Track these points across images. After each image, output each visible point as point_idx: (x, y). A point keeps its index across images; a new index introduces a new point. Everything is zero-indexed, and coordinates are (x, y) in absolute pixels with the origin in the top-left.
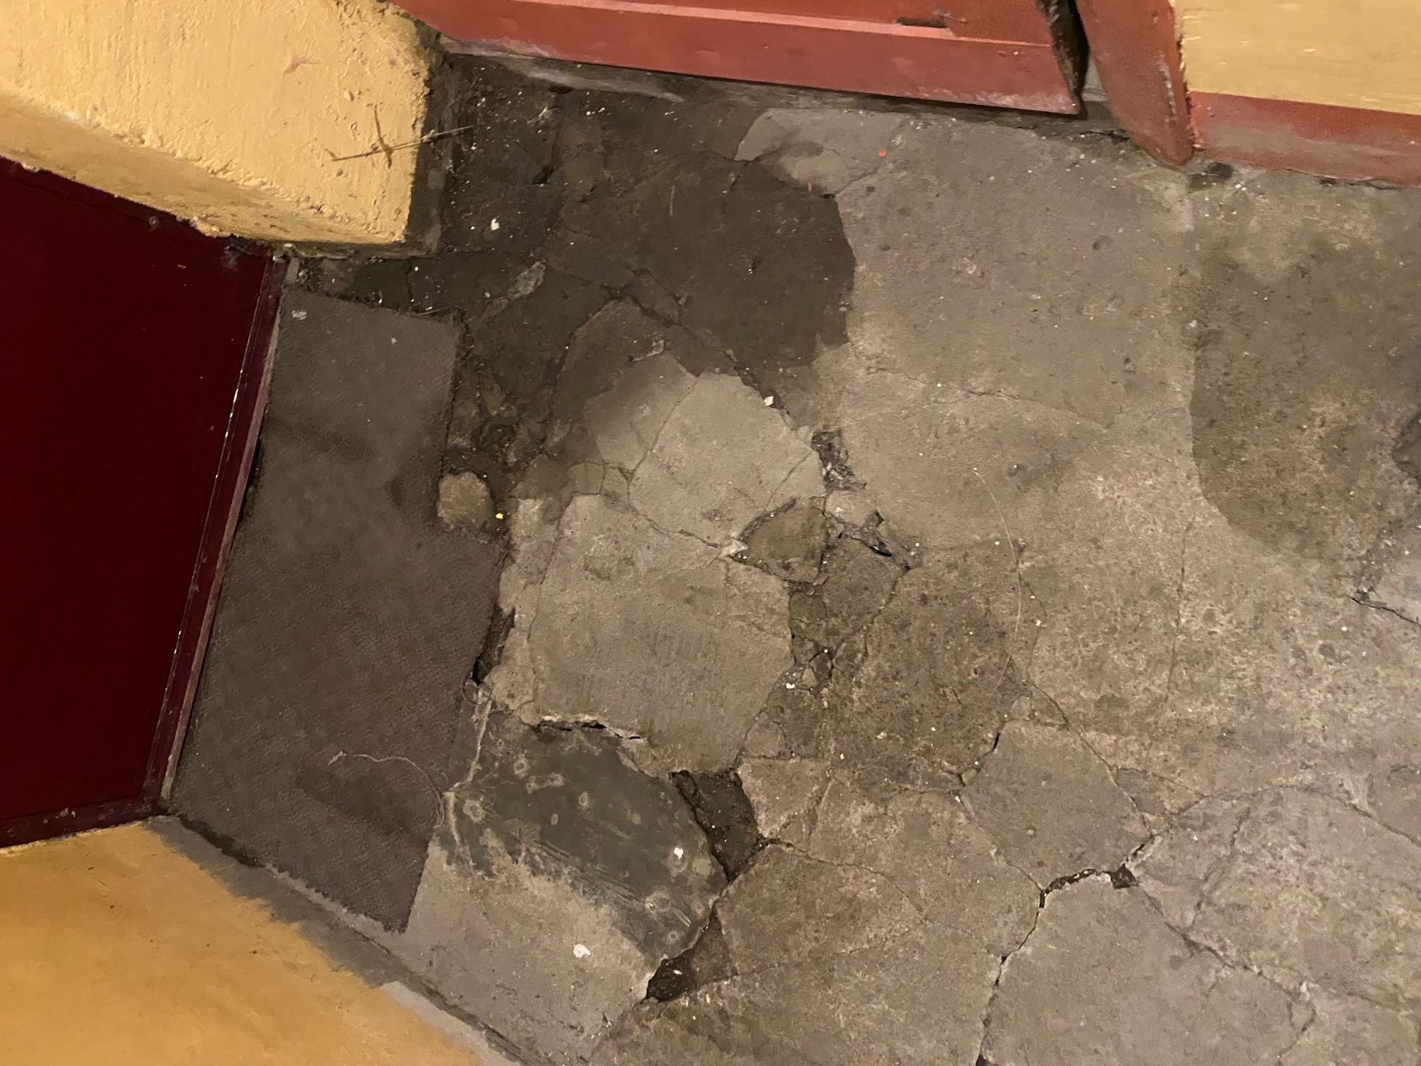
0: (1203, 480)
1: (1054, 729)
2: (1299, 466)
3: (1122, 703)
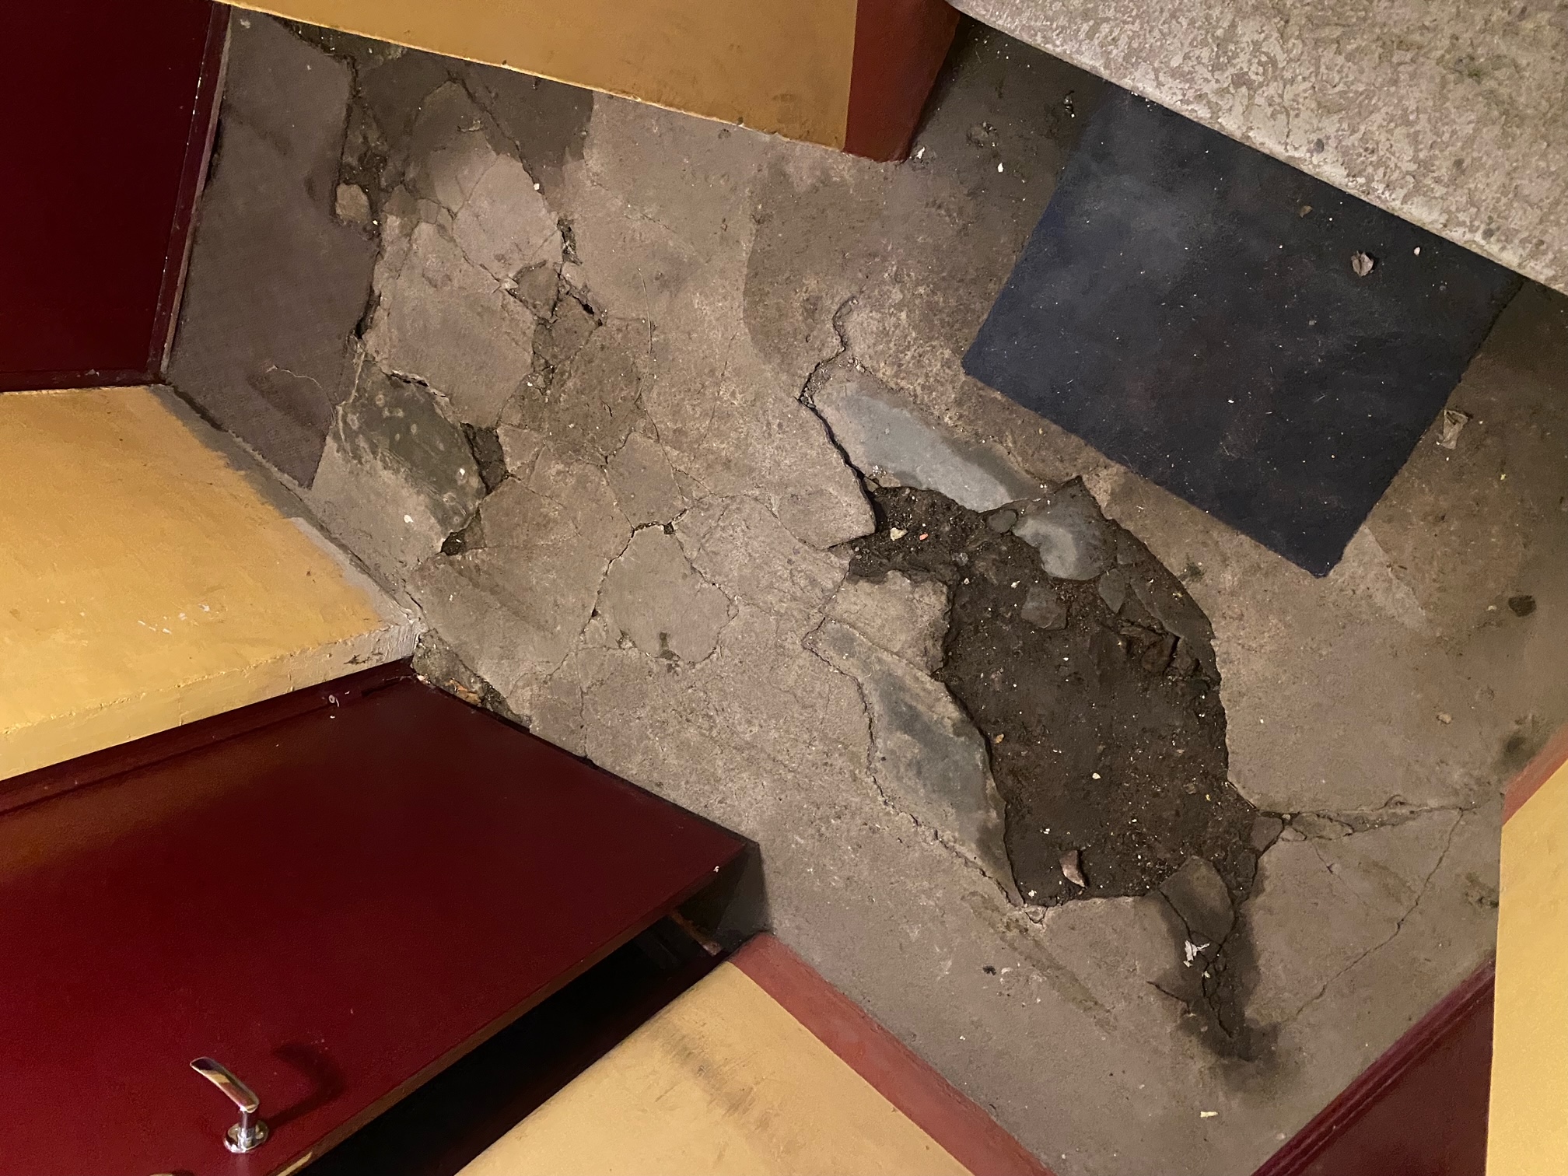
0: (745, 310)
1: (652, 441)
2: (790, 315)
3: (685, 434)
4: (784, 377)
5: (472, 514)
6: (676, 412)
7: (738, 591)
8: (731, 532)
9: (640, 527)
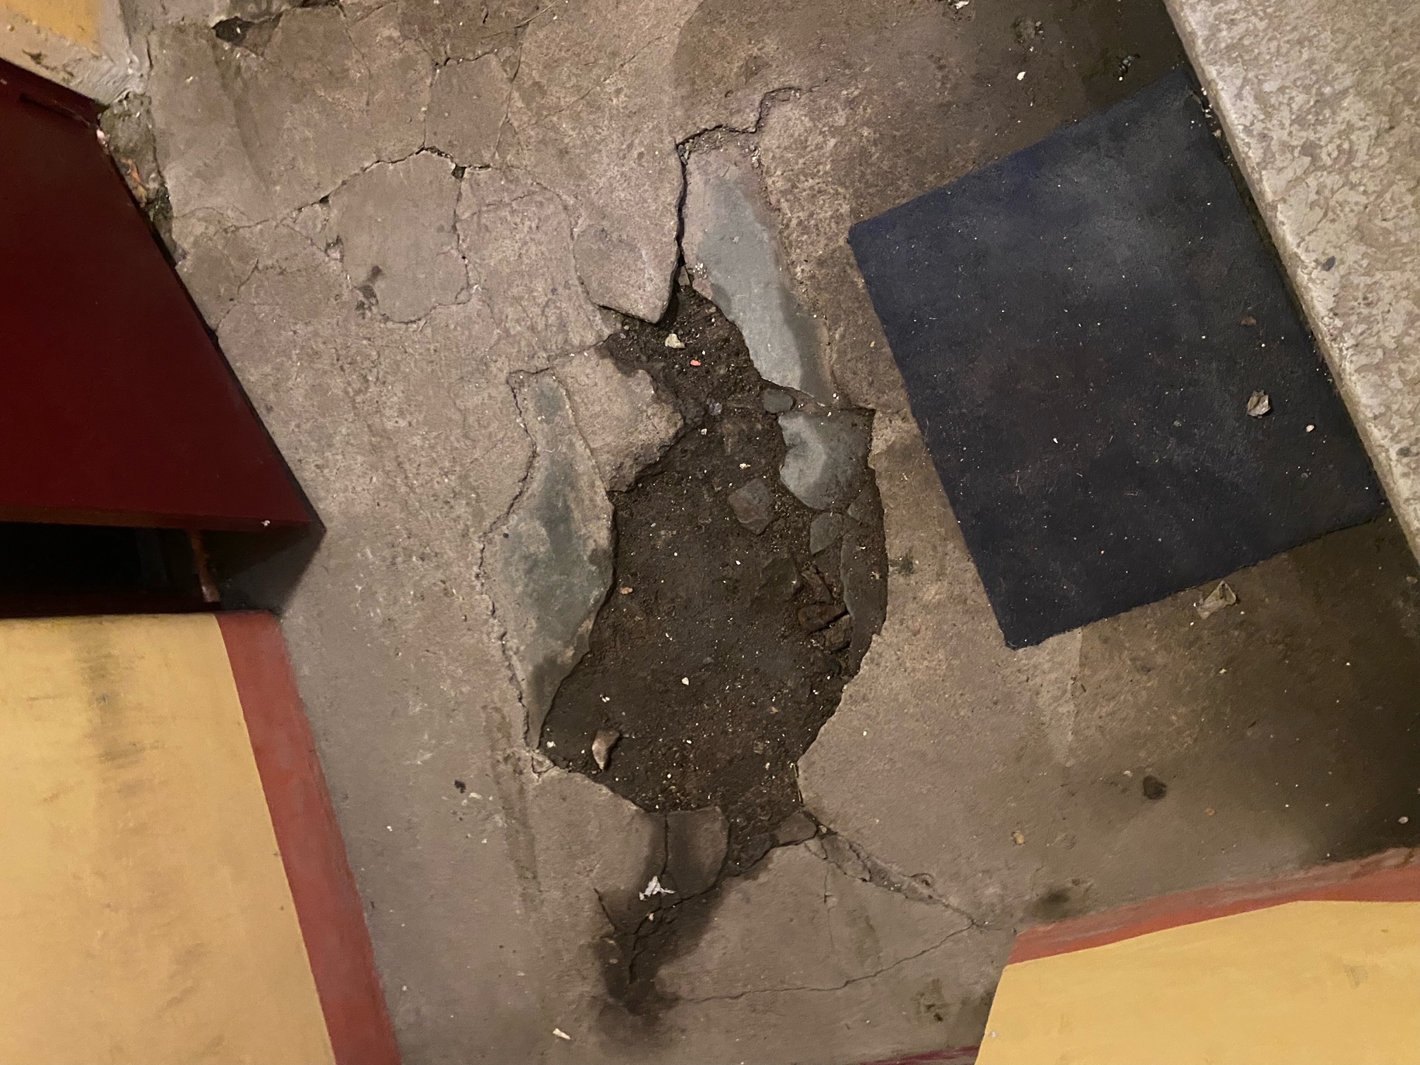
1: (505, 76)
3: (543, 93)
4: (679, 113)
5: (271, 14)
6: (551, 65)
7: (482, 281)
8: (518, 220)
9: (432, 149)
